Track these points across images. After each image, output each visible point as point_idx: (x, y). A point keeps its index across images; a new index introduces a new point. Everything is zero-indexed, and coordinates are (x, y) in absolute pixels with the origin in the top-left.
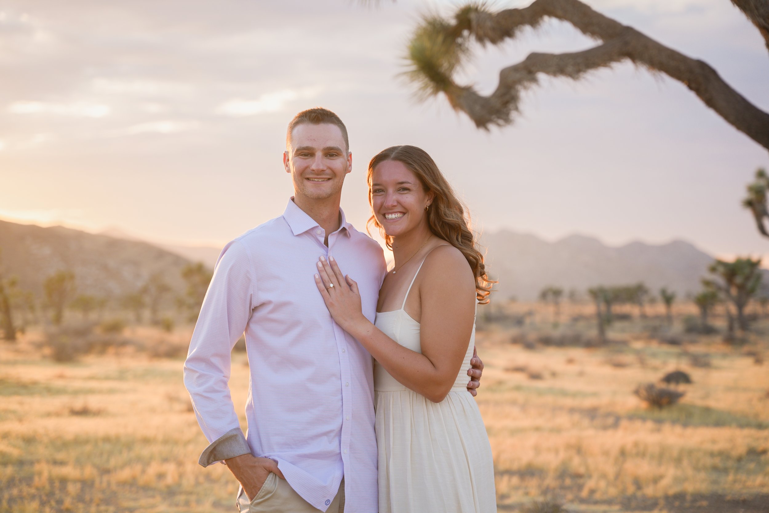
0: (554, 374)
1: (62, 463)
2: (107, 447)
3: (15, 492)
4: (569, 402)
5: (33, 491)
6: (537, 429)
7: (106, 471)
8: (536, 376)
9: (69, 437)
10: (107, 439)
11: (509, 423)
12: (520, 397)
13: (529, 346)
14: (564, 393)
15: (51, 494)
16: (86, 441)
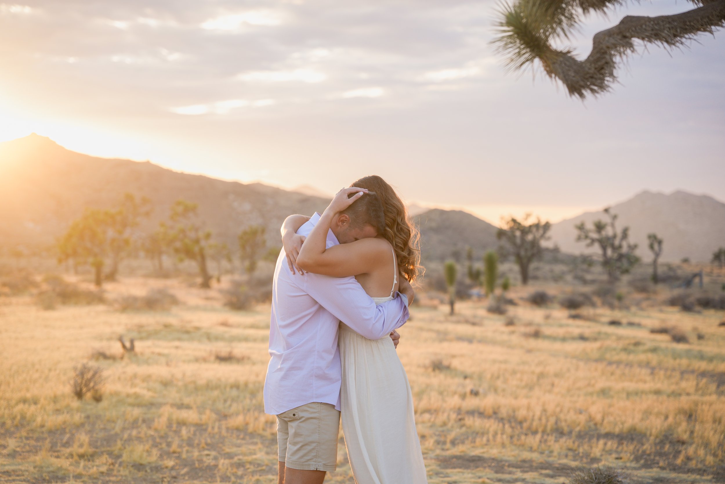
0: (700, 337)
1: (188, 407)
2: (234, 393)
3: (134, 433)
4: (703, 365)
5: (151, 432)
6: (657, 392)
7: (225, 416)
8: (679, 338)
9: (202, 382)
10: (236, 386)
11: (631, 386)
12: (654, 358)
13: (687, 308)
14: (701, 357)
15: (164, 437)
16: (217, 387)
